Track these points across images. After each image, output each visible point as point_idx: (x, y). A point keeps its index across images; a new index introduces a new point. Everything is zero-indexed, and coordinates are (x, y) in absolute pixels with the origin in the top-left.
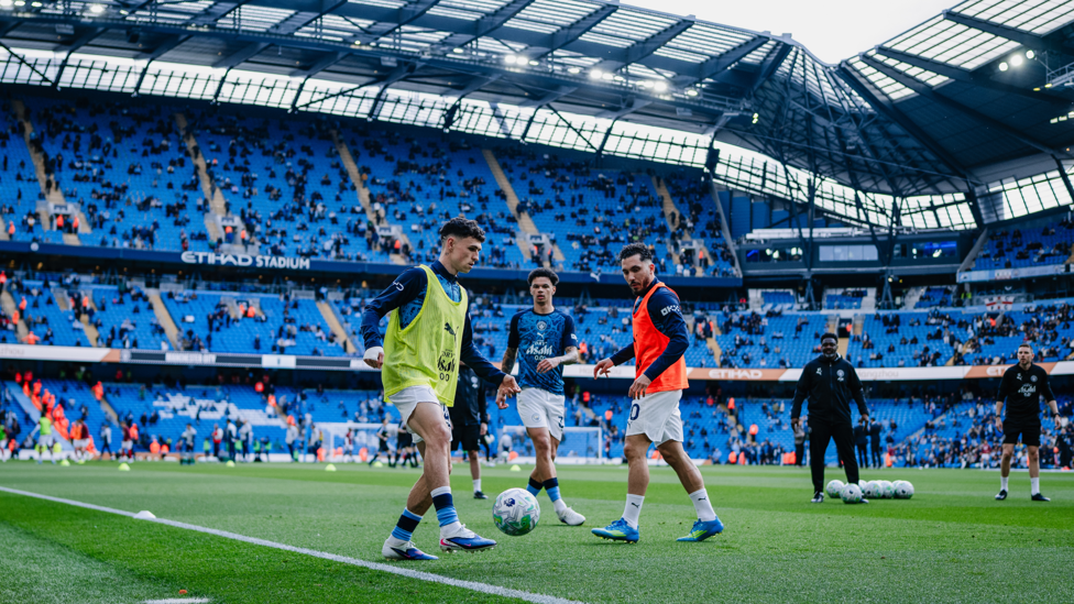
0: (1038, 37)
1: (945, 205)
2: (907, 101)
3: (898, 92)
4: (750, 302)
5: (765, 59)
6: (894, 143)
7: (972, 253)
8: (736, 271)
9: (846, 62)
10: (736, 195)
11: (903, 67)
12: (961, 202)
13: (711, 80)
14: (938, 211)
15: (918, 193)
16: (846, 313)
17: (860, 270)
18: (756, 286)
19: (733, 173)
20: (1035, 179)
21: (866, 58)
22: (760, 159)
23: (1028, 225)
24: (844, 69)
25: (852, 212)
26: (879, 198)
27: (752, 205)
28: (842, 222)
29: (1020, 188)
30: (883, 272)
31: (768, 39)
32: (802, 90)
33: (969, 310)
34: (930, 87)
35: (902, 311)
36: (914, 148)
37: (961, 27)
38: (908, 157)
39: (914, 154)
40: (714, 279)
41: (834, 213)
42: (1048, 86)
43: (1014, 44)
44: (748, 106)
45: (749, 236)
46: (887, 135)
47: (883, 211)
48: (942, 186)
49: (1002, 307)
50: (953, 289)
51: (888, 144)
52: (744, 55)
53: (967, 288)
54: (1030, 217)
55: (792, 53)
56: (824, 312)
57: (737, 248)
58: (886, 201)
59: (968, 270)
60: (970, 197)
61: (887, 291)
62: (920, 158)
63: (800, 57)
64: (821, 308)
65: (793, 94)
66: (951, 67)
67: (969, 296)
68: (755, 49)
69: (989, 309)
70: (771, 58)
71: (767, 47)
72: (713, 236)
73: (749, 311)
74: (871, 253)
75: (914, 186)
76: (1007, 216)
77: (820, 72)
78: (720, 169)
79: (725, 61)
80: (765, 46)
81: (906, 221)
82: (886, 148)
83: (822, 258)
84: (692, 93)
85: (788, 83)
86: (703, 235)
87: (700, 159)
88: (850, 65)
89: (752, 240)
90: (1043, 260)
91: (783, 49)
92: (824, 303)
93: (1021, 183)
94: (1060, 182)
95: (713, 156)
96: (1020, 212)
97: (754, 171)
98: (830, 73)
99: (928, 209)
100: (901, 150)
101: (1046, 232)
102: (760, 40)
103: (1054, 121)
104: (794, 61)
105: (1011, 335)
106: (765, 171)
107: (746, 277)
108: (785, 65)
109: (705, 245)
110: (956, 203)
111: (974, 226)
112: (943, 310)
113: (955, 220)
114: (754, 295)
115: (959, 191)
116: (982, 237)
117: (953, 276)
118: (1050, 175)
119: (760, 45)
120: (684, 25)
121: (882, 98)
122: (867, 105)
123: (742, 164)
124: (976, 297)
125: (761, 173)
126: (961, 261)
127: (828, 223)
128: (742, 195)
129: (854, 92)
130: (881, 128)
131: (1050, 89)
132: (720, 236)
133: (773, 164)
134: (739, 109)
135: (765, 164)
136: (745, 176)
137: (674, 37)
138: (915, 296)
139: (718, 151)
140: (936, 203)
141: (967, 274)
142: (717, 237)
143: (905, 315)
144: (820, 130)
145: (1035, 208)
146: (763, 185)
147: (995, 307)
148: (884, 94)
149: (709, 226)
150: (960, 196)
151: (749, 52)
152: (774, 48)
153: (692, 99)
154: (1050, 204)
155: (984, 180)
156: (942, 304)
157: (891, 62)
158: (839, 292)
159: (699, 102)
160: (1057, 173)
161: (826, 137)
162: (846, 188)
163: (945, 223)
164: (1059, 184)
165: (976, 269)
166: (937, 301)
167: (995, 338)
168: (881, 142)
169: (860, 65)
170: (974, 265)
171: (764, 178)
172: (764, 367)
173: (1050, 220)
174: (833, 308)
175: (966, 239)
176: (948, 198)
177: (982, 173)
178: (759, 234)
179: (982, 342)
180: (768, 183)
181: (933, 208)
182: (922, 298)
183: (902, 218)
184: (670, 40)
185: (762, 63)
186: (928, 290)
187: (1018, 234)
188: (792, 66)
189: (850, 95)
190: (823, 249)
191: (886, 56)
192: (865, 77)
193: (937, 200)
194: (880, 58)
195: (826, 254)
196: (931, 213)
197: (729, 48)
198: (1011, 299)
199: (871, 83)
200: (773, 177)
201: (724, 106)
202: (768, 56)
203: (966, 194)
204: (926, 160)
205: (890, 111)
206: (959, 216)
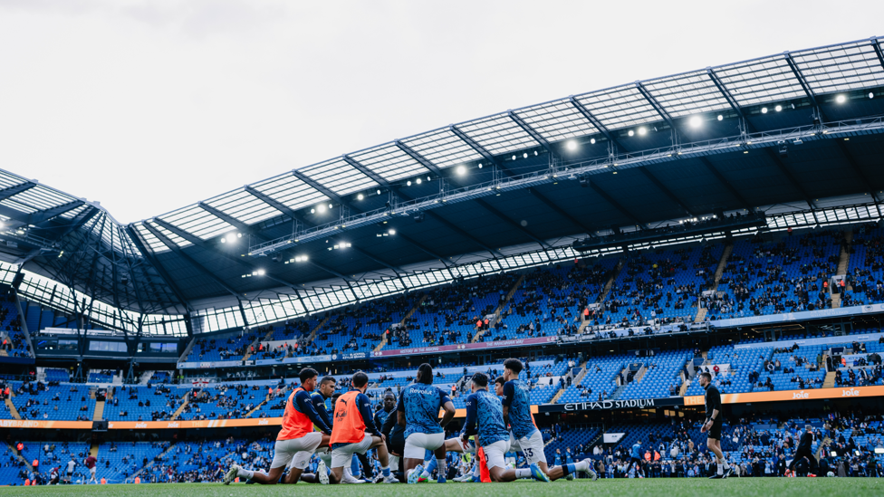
0: (246, 225)
1: (171, 321)
2: (163, 254)
3: (158, 247)
4: (38, 376)
5: (76, 217)
6: (149, 279)
7: (186, 351)
8: (31, 354)
9: (133, 224)
10: (31, 305)
11: (166, 232)
12: (181, 320)
13: (33, 226)
14: (166, 324)
15: (155, 313)
16: (102, 385)
17: (115, 357)
18: (42, 366)
19: (31, 290)
20: (226, 310)
21: (146, 224)
22: (52, 283)
23: (219, 337)
24: (131, 229)
25: (110, 321)
26: (130, 313)
27: (42, 312)
28: (103, 326)
29: (216, 314)
30: (130, 360)
31: (84, 203)
32: (96, 239)
33: (182, 386)
34: (179, 247)
35: (139, 385)
36: (160, 284)
37: (207, 213)
38: (155, 289)
39: (159, 288)
40: (15, 358)
41: (98, 321)
42: (250, 254)
43: (233, 228)
44: (57, 245)
45: (42, 331)
46: (146, 274)
47: (132, 322)
48: (169, 310)
49: (202, 385)
50: (172, 373)
51: (145, 280)
52: (63, 213)
53: (181, 372)
54: (220, 332)
55: (97, 215)
56: (88, 384)
57: (32, 338)
58: (135, 316)
59: (185, 361)
60: (187, 318)
61: (131, 371)
62: (162, 291)
63: (102, 218)
64: (85, 381)
65: (91, 241)
66: (194, 236)
67: (182, 377)
68: (72, 209)
69: (194, 386)
70: (82, 217)
71: (82, 208)
72: (15, 330)
73: (36, 382)
74: (123, 347)
75: (153, 308)
76: (206, 330)
77: (114, 229)
78: (23, 287)
79: (47, 214)
80: (80, 208)
81: (145, 329)
82: (143, 283)
83: (90, 349)
84: (21, 232)
85: (88, 234)
86: (8, 329)
87: (10, 278)
88: (135, 227)
89: (43, 334)
90: (227, 357)
91: (93, 211)
92: (88, 377)
93: (217, 311)
94: (239, 313)
95: (19, 278)
96: (215, 329)
97: (47, 290)
98: (122, 230)
99: (160, 323)
100: (152, 284)
101: (229, 342)
102: (79, 203)
103: (244, 276)
104: (97, 220)
105: (209, 402)
106: (54, 290)
107: (37, 358)
108: (89, 223)
109: (9, 335)
110: (178, 320)
111: (187, 335)
112: (165, 385)
113: (176, 331)
114: (40, 370)
115: (180, 314)
116: (192, 342)
117: (175, 364)
118: (234, 308)
119: (76, 207)
120: (29, 185)
121: (149, 250)
122: (139, 254)
123: (38, 285)
124: (187, 378)
125: (51, 292)
126: (179, 356)
127: (93, 327)
128: (35, 305)
129: (133, 244)
130: (143, 269)
131: (251, 256)
132: (20, 330)
133: (61, 287)
134: (51, 247)
135: (55, 286)
136: (39, 293)
137: (18, 193)
138: (147, 377)
139: (23, 275)
140: (165, 320)
141: (183, 364)
142: (18, 331)
143: (141, 387)
144: (101, 267)
145: (223, 327)
146: (51, 300)
147: (198, 385)
148: (150, 248)
149: (12, 324)
150: (181, 317)
151: (67, 211)
152: (86, 210)
153: (19, 236)
154: (232, 325)
155: (196, 308)
156: (165, 382)
157: (160, 228)
158: (99, 371)
159: (25, 239)
160: (238, 308)
161: (104, 272)
162: (109, 306)
163: (169, 332)
164: (238, 314)
165: (188, 361)
166: (162, 380)
167: (199, 404)
168: (141, 278)
169: (141, 228)
170: (186, 359)
171: (53, 295)
172: (46, 419)
173: (232, 334)
174: (94, 382)
175: (182, 343)
176: (174, 317)
177: (194, 304)
178: (49, 330)
179: (191, 406)
180: (55, 299)
181: (163, 322)
182: (152, 377)
183: (143, 327)
184: (13, 195)
185: (73, 219)
186: (156, 373)
187: (213, 342)
188: (95, 223)
189: (130, 245)
190: (92, 343)
191: (159, 225)
192: (142, 236)
193: (167, 318)
194: (154, 225)
195: (94, 346)
196: (161, 325)
197: (54, 206)
198: (208, 380)
199: (145, 240)
200: (59, 295)
201: (42, 244)
202: (79, 215)
203: (184, 316)
204: (165, 292)
205: (152, 258)
206: (178, 328)
